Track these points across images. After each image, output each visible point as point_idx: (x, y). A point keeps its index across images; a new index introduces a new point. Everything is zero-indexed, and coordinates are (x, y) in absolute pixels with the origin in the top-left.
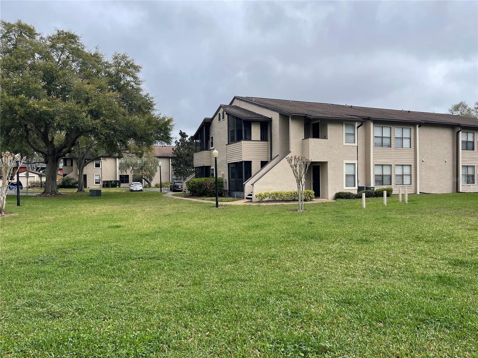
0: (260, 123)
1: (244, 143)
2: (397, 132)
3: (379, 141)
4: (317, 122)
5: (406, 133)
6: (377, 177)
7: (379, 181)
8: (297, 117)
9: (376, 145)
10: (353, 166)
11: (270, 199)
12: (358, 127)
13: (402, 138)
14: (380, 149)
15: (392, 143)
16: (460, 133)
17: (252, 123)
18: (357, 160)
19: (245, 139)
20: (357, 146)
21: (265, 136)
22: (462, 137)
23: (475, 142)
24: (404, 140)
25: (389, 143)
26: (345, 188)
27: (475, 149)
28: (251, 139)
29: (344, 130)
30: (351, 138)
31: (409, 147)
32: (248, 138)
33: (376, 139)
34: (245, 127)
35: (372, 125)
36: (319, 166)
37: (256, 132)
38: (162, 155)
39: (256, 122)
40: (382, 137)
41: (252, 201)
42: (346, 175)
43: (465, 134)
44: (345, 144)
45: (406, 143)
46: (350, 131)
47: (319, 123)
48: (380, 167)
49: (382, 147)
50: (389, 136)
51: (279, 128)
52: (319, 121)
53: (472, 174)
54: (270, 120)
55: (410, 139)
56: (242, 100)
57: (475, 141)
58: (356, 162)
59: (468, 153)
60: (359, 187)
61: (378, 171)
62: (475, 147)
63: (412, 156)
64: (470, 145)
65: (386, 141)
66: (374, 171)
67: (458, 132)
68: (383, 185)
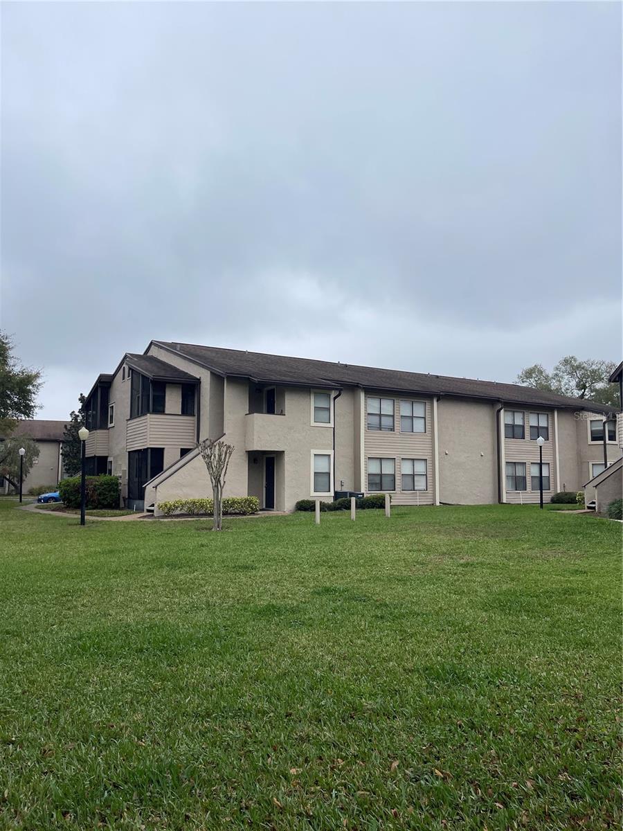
0: (181, 386)
1: (150, 418)
2: (405, 408)
3: (375, 420)
4: (270, 388)
5: (419, 410)
6: (371, 478)
7: (376, 484)
8: (237, 379)
9: (369, 427)
10: (326, 458)
11: (183, 512)
12: (335, 398)
13: (412, 417)
14: (377, 434)
15: (396, 425)
16: (502, 411)
17: (167, 385)
18: (334, 449)
19: (153, 411)
20: (334, 428)
21: (190, 406)
22: (505, 418)
23: (526, 427)
24: (415, 421)
25: (392, 424)
26: (313, 493)
27: (526, 437)
28: (164, 412)
29: (312, 402)
30: (324, 414)
31: (424, 431)
32: (159, 408)
33: (370, 417)
34: (154, 390)
35: (362, 395)
36: (273, 458)
37: (173, 401)
38: (45, 437)
39: (174, 383)
40: (380, 415)
41: (153, 515)
42: (315, 473)
43: (510, 414)
44: (313, 424)
45: (419, 425)
46: (323, 404)
47: (274, 390)
48: (378, 462)
49: (380, 430)
50: (392, 414)
51: (210, 395)
52: (274, 387)
53: (522, 475)
54: (198, 382)
55: (425, 418)
56: (161, 348)
57: (526, 425)
58: (331, 452)
59: (516, 444)
60: (336, 493)
61: (374, 468)
62: (526, 434)
63: (429, 446)
64: (518, 431)
65: (386, 422)
66: (368, 468)
67: (499, 411)
68: (381, 490)
